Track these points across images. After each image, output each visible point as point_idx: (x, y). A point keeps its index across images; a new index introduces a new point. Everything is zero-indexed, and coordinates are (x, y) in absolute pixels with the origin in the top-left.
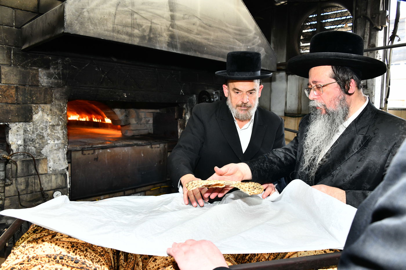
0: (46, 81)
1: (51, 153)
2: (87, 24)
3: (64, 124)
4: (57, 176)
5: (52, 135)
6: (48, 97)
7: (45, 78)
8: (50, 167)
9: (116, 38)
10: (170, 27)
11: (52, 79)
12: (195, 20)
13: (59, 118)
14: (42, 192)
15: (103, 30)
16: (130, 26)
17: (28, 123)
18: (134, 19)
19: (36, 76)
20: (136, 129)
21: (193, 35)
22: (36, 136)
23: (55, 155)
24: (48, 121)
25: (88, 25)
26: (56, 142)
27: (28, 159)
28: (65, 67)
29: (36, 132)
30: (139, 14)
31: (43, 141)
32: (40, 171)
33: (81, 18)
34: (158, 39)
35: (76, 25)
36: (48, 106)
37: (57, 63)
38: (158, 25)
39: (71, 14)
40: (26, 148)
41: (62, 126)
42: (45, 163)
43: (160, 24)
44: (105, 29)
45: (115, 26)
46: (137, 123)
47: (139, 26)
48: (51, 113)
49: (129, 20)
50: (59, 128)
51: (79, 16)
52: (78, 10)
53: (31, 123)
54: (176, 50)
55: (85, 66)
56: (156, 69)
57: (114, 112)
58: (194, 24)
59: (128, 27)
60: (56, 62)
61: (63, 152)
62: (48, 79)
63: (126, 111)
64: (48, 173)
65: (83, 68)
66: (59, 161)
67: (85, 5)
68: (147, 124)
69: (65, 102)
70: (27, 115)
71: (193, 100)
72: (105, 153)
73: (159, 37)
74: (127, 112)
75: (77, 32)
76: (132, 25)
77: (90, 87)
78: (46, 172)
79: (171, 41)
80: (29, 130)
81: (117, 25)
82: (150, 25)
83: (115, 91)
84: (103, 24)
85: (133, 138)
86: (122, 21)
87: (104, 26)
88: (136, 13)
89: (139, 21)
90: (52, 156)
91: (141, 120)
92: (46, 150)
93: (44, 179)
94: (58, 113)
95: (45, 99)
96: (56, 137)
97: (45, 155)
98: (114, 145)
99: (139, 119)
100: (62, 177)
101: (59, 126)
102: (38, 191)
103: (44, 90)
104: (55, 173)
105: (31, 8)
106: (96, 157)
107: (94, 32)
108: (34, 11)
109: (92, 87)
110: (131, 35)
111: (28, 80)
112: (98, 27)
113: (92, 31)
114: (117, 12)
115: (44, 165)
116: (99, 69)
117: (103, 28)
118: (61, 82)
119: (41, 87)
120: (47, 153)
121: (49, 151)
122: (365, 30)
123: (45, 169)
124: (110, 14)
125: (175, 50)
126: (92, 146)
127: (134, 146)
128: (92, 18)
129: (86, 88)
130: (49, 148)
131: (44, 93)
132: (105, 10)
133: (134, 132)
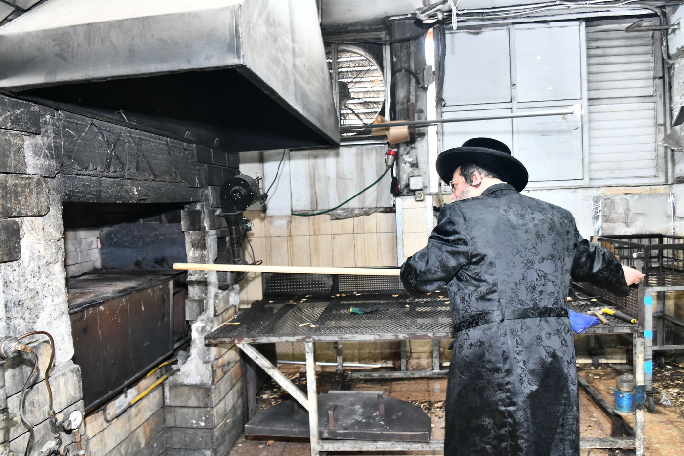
4: (67, 377)
6: (42, 199)
11: (39, 156)
13: (55, 244)
19: (20, 152)
22: (24, 293)
23: (56, 331)
24: (40, 254)
26: (56, 300)
28: (56, 132)
29: (24, 282)
31: (36, 302)
32: (41, 374)
36: (41, 222)
37: (46, 123)
40: (9, 325)
42: (47, 351)
45: (269, 59)
46: (76, 250)
48: (45, 236)
50: (57, 268)
53: (17, 261)
55: (85, 132)
58: (305, 66)
60: (44, 119)
62: (34, 158)
65: (83, 135)
66: (62, 344)
70: (11, 245)
72: (97, 315)
80: (12, 280)
83: (122, 183)
91: (80, 242)
92: (42, 320)
95: (38, 204)
96: (54, 289)
101: (58, 265)
103: (35, 183)
104: (59, 371)
106: (85, 326)
109: (93, 176)
115: (46, 356)
116: (103, 137)
118: (54, 166)
127: (133, 291)
129: (84, 177)
130: (45, 316)
131: (35, 191)
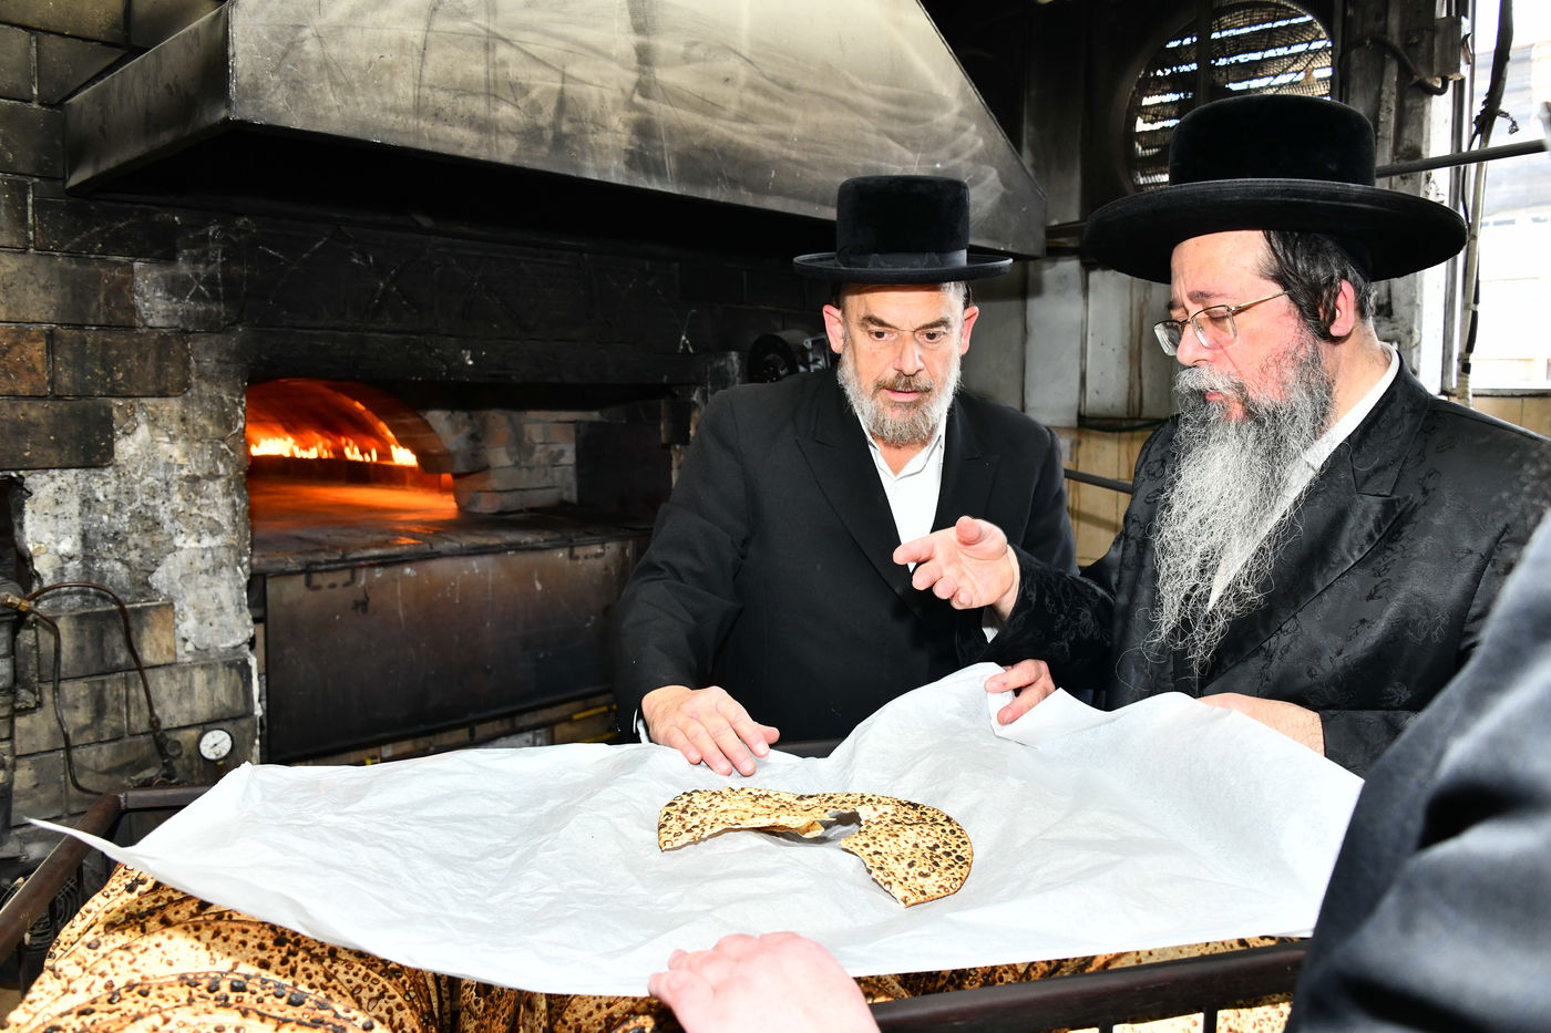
0: (161, 306)
1: (189, 586)
2: (315, 86)
3: (235, 473)
4: (212, 672)
5: (191, 515)
6: (171, 370)
7: (160, 297)
8: (185, 640)
9: (430, 139)
10: (634, 92)
11: (185, 298)
12: (731, 64)
13: (215, 447)
14: (154, 736)
15: (379, 107)
16: (483, 90)
17: (98, 472)
18: (495, 63)
19: (122, 292)
20: (511, 488)
21: (724, 122)
22: (129, 522)
23: (203, 592)
24: (172, 460)
25: (320, 90)
26: (207, 541)
27: (98, 609)
28: (232, 254)
29: (130, 504)
30: (517, 43)
31: (157, 538)
32: (148, 656)
33: (295, 65)
34: (592, 139)
35: (272, 90)
36: (173, 406)
37: (205, 239)
38: (591, 84)
39: (256, 49)
40: (89, 567)
41: (229, 481)
42: (166, 622)
43: (599, 82)
44: (385, 103)
45: (427, 91)
46: (517, 465)
47: (518, 89)
48: (187, 431)
49: (478, 70)
50: (216, 488)
51: (285, 55)
52: (281, 32)
53: (110, 469)
54: (660, 182)
55: (311, 250)
56: (585, 255)
57: (426, 422)
58: (727, 80)
59: (474, 94)
60: (199, 233)
61: (233, 580)
62: (169, 299)
63: (470, 417)
64: (179, 660)
66: (217, 616)
67: (309, 14)
68: (554, 466)
69: (238, 389)
70: (92, 441)
71: (727, 373)
72: (395, 581)
73: (593, 133)
74: (477, 422)
75: (279, 118)
76: (488, 86)
77: (334, 329)
78: (169, 659)
79: (640, 146)
80: (102, 498)
81: (431, 87)
82: (558, 85)
83: (428, 343)
84: (378, 86)
85: (500, 520)
86: (449, 73)
87: (381, 94)
88: (506, 41)
89: (517, 71)
90: (191, 597)
91: (530, 451)
92: (168, 572)
93: (162, 685)
94: (211, 429)
95: (158, 377)
96: (205, 522)
97: (165, 591)
98: (428, 550)
99: (521, 446)
100: (231, 674)
101: (218, 482)
102: (139, 731)
103: (156, 342)
104: (205, 659)
105: (100, 26)
106: (361, 597)
107: (344, 115)
108: (110, 40)
109: (342, 330)
110: (485, 127)
111: (94, 305)
112: (360, 99)
113: (335, 115)
114: (432, 36)
115: (163, 629)
116: (366, 259)
117: (378, 100)
118: (219, 313)
119: (145, 330)
120: (172, 583)
121: (182, 576)
122: (1380, 92)
123: (164, 647)
124: (402, 46)
125: (655, 181)
126: (343, 556)
127: (506, 551)
128: (336, 63)
129: (318, 332)
130: (178, 565)
131: (154, 355)
132: (386, 31)
133: (505, 497)
